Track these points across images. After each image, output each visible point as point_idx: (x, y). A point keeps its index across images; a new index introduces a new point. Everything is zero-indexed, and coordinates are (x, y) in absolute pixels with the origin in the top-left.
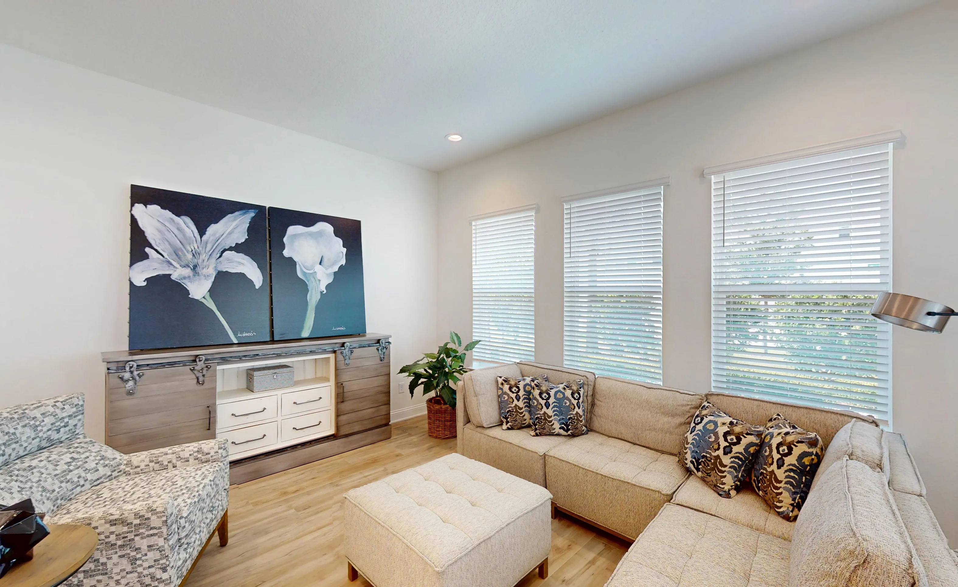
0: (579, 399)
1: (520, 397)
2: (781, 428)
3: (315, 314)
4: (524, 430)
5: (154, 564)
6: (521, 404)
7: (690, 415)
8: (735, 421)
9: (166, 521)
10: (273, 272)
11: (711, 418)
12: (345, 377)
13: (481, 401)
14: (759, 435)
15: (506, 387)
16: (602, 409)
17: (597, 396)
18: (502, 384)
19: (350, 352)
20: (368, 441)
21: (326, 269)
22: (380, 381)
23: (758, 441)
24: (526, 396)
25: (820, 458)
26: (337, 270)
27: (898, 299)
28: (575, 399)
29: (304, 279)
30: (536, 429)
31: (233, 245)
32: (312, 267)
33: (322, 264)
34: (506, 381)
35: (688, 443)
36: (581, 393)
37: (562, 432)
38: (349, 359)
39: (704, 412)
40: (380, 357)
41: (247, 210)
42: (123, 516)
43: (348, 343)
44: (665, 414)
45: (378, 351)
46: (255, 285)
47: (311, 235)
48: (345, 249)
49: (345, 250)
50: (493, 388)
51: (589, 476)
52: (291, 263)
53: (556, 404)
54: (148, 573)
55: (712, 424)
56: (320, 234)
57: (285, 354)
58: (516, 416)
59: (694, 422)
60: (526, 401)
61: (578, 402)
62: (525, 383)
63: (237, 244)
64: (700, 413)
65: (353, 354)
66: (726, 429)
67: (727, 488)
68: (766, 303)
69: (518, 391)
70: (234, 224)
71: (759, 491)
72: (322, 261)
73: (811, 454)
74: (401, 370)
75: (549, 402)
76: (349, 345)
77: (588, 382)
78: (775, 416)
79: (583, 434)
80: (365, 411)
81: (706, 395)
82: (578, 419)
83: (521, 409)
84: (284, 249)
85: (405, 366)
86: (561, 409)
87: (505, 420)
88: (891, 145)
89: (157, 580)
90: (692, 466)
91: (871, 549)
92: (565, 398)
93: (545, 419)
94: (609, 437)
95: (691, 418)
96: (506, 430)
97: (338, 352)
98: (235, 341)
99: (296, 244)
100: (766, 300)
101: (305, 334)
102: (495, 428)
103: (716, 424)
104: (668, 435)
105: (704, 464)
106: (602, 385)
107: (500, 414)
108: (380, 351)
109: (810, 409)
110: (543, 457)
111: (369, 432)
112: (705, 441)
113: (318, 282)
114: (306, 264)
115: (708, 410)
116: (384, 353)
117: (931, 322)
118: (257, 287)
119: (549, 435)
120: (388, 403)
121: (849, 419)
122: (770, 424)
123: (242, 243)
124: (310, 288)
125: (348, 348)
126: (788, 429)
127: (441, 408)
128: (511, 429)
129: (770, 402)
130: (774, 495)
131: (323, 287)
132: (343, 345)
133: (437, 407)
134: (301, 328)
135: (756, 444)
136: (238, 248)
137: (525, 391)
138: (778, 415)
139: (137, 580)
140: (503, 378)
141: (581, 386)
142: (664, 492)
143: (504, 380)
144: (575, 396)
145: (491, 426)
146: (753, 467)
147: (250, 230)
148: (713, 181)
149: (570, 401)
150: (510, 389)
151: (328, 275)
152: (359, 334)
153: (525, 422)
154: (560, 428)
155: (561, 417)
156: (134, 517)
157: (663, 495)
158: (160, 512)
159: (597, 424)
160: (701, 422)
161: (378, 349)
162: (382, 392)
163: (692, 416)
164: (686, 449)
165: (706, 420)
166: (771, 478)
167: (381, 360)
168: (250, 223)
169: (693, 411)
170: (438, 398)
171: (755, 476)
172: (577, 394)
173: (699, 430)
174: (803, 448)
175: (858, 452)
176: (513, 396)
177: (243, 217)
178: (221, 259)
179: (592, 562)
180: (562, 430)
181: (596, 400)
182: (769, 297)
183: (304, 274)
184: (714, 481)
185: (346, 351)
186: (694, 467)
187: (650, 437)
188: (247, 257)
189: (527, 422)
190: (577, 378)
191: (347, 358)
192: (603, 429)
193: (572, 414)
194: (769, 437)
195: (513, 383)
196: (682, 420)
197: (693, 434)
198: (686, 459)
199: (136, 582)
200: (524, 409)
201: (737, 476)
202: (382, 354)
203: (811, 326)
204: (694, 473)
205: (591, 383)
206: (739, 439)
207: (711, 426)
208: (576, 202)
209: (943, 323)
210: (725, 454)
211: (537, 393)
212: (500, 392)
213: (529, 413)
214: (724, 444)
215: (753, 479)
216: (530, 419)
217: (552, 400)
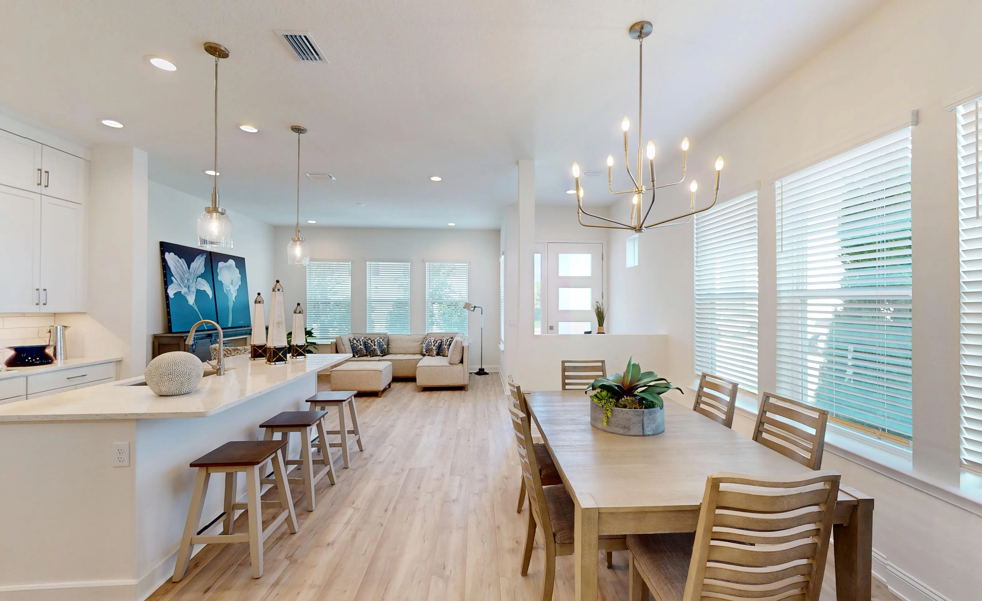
1: (361, 344)
2: (445, 337)
3: (232, 313)
4: (365, 356)
6: (362, 347)
7: (422, 341)
8: (435, 338)
10: (215, 288)
14: (441, 340)
15: (355, 342)
16: (392, 345)
17: (390, 341)
18: (353, 340)
21: (234, 287)
24: (364, 344)
25: (452, 341)
26: (238, 288)
27: (467, 304)
29: (227, 293)
30: (370, 355)
33: (232, 284)
35: (423, 347)
37: (380, 354)
41: (203, 254)
44: (415, 342)
46: (209, 297)
47: (227, 267)
49: (240, 276)
50: (349, 342)
52: (222, 284)
56: (230, 267)
58: (361, 352)
61: (384, 343)
62: (362, 339)
63: (201, 274)
64: (426, 338)
66: (434, 340)
67: (434, 355)
69: (360, 342)
70: (199, 262)
71: (441, 353)
78: (444, 335)
79: (388, 354)
81: (428, 334)
82: (385, 349)
83: (362, 349)
84: (218, 276)
86: (380, 346)
87: (355, 354)
88: (468, 264)
90: (425, 353)
92: (380, 342)
93: (374, 350)
94: (396, 353)
98: (206, 329)
99: (222, 273)
101: (230, 325)
103: (431, 340)
104: (416, 348)
105: (429, 351)
106: (390, 338)
107: (354, 352)
109: (450, 333)
113: (232, 295)
114: (227, 285)
115: (428, 337)
118: (211, 298)
119: (376, 356)
121: (458, 333)
122: (443, 337)
123: (203, 273)
124: (229, 298)
126: (447, 337)
128: (359, 357)
129: (443, 333)
130: (444, 352)
131: (234, 298)
134: (228, 322)
135: (440, 342)
136: (202, 276)
137: (363, 342)
140: (353, 338)
141: (384, 338)
142: (420, 359)
146: (439, 348)
147: (205, 265)
148: (427, 264)
149: (382, 343)
150: (357, 342)
151: (235, 291)
152: (248, 326)
153: (364, 354)
155: (380, 349)
159: (391, 351)
164: (423, 349)
165: (428, 340)
166: (444, 349)
168: (205, 261)
169: (423, 339)
172: (384, 341)
173: (426, 343)
174: (450, 340)
175: (459, 336)
176: (359, 344)
177: (202, 258)
178: (197, 282)
181: (389, 343)
183: (226, 290)
184: (431, 354)
187: (412, 350)
188: (206, 281)
190: (383, 336)
192: (393, 351)
193: (383, 348)
194: (443, 339)
195: (357, 339)
196: (420, 343)
197: (425, 345)
198: (423, 352)
200: (364, 349)
201: (436, 351)
204: (426, 355)
205: (387, 337)
206: (437, 342)
207: (430, 341)
208: (373, 262)
209: (474, 309)
210: (434, 346)
211: (369, 341)
212: (352, 344)
213: (366, 350)
214: (433, 344)
215: (440, 351)
216: (367, 352)
217: (376, 343)
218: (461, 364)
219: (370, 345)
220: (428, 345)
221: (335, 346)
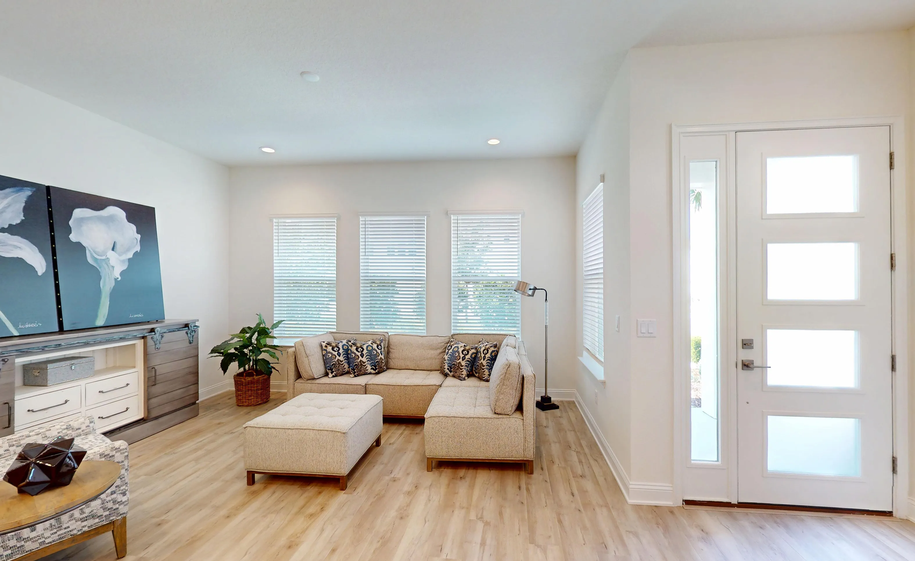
0: (381, 349)
1: (340, 354)
2: (484, 344)
3: (110, 301)
4: (345, 375)
5: (115, 489)
6: (341, 358)
7: (444, 347)
8: (466, 345)
9: (128, 455)
10: (59, 257)
11: (456, 345)
12: (155, 362)
13: (311, 360)
14: (476, 348)
15: (329, 349)
16: (394, 354)
17: (391, 347)
18: (326, 346)
19: (160, 336)
20: (177, 421)
21: (120, 255)
22: (190, 362)
23: (475, 352)
24: (344, 353)
25: (498, 352)
26: (131, 256)
27: (522, 283)
28: (379, 349)
29: (95, 265)
30: (355, 373)
31: (6, 226)
32: (104, 253)
33: (114, 250)
34: (329, 344)
35: (445, 360)
36: (382, 345)
37: (373, 371)
38: (160, 343)
39: (452, 344)
40: (189, 340)
41: (22, 188)
42: (89, 458)
43: (158, 328)
44: (432, 349)
45: (188, 334)
46: (37, 272)
47: (101, 219)
48: (139, 236)
50: (319, 349)
51: (396, 389)
52: (80, 248)
53: (368, 354)
54: (110, 499)
55: (456, 348)
56: (111, 219)
57: (93, 342)
58: (339, 367)
59: (448, 350)
60: (344, 356)
61: (381, 351)
62: (343, 344)
63: (10, 225)
64: (450, 344)
65: (163, 339)
66: (463, 349)
67: (464, 376)
68: (467, 286)
69: (339, 350)
71: (476, 374)
72: (115, 248)
73: (495, 351)
74: (212, 350)
75: (363, 353)
76: (160, 330)
77: (385, 338)
78: (481, 340)
79: (384, 371)
80: (174, 392)
81: (452, 335)
82: (381, 362)
83: (342, 361)
84: (71, 233)
85: (216, 346)
86: (372, 356)
87: (329, 371)
88: (520, 215)
89: (118, 503)
90: (448, 371)
91: (511, 361)
92: (373, 349)
93: (361, 365)
94: (400, 369)
95: (445, 349)
96: (332, 377)
97: (149, 338)
98: (16, 333)
99: (84, 228)
100: (467, 284)
101: (100, 322)
102: (322, 378)
103: (458, 347)
104: (434, 360)
105: (454, 368)
106: (393, 340)
107: (326, 368)
108: (189, 335)
109: (494, 334)
110: (364, 386)
111: (178, 412)
112: (454, 357)
113: (111, 269)
114: (97, 250)
115: (453, 342)
116: (193, 336)
117: (530, 292)
118: (40, 274)
119: (364, 375)
120: (197, 383)
121: (506, 336)
122: (480, 344)
123: (17, 224)
124: (102, 274)
125: (158, 333)
126: (487, 344)
127: (254, 379)
128: (336, 376)
129: (479, 334)
130: (482, 372)
131: (117, 274)
132: (152, 330)
133: (249, 379)
134: (95, 317)
135: (475, 353)
136: (12, 230)
137: (343, 349)
138: (483, 339)
139: (100, 506)
140: (326, 342)
141: (381, 341)
142: (437, 385)
143: (327, 344)
144: (379, 348)
145: (319, 377)
146: (474, 363)
147: (26, 209)
148: (452, 218)
149: (376, 351)
150: (333, 349)
151: (123, 261)
152: (157, 321)
153: (345, 370)
154: (371, 369)
155: (372, 362)
156: (99, 457)
157: (437, 386)
158: (123, 449)
159: (392, 364)
160: (451, 348)
161: (187, 333)
162: (190, 373)
163: (446, 348)
164: (444, 363)
165: (453, 347)
166: (481, 366)
167: (190, 343)
168: (26, 202)
169: (446, 345)
170: (250, 371)
171: (475, 368)
172: (380, 346)
173: (450, 352)
174: (492, 349)
175: (509, 344)
176: (336, 353)
177: (18, 194)
179: (402, 434)
180: (372, 370)
181: (390, 350)
182: (469, 283)
183: (96, 260)
184: (459, 375)
185: (157, 336)
186: (449, 371)
187: (425, 364)
188: (25, 240)
189: (346, 370)
190: (378, 337)
191: (158, 342)
192: (397, 365)
193: (378, 359)
194: (480, 348)
195: (334, 344)
196: (440, 351)
197: (448, 355)
198: (445, 369)
199: (99, 508)
200: (344, 362)
201: (468, 370)
202: (191, 337)
203: (491, 301)
204: (449, 375)
205: (387, 339)
206: (468, 352)
207: (456, 349)
208: (369, 217)
209: (534, 293)
210: (463, 360)
211: (354, 349)
212: (324, 352)
213: (349, 363)
214: (462, 356)
215: (474, 369)
216: (349, 367)
217: (365, 352)
218: (518, 415)
219: (354, 355)
220: (453, 357)
221: (294, 357)
